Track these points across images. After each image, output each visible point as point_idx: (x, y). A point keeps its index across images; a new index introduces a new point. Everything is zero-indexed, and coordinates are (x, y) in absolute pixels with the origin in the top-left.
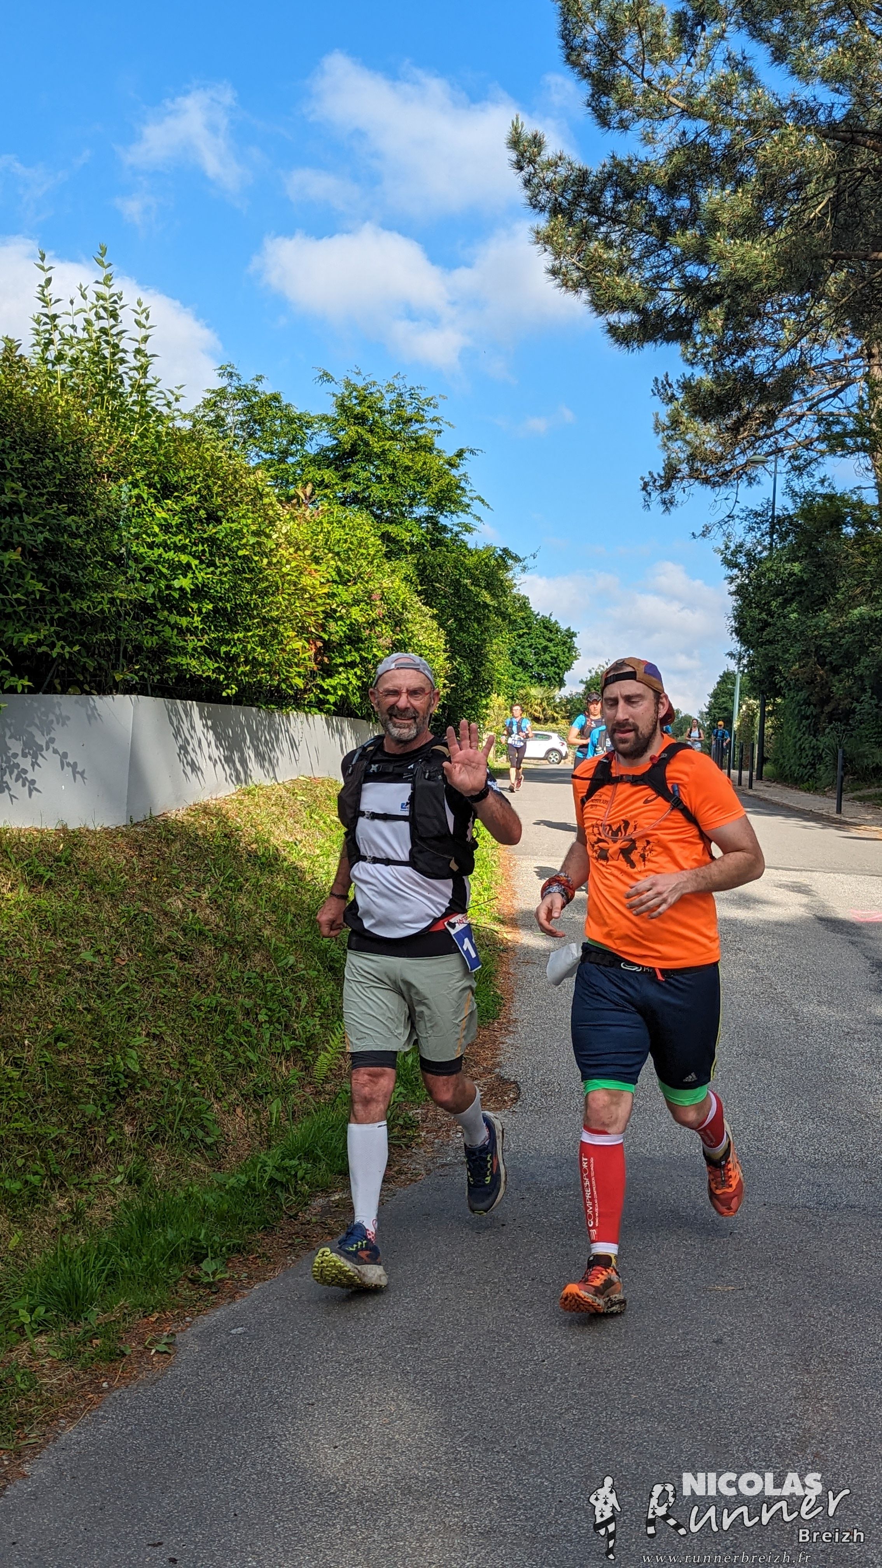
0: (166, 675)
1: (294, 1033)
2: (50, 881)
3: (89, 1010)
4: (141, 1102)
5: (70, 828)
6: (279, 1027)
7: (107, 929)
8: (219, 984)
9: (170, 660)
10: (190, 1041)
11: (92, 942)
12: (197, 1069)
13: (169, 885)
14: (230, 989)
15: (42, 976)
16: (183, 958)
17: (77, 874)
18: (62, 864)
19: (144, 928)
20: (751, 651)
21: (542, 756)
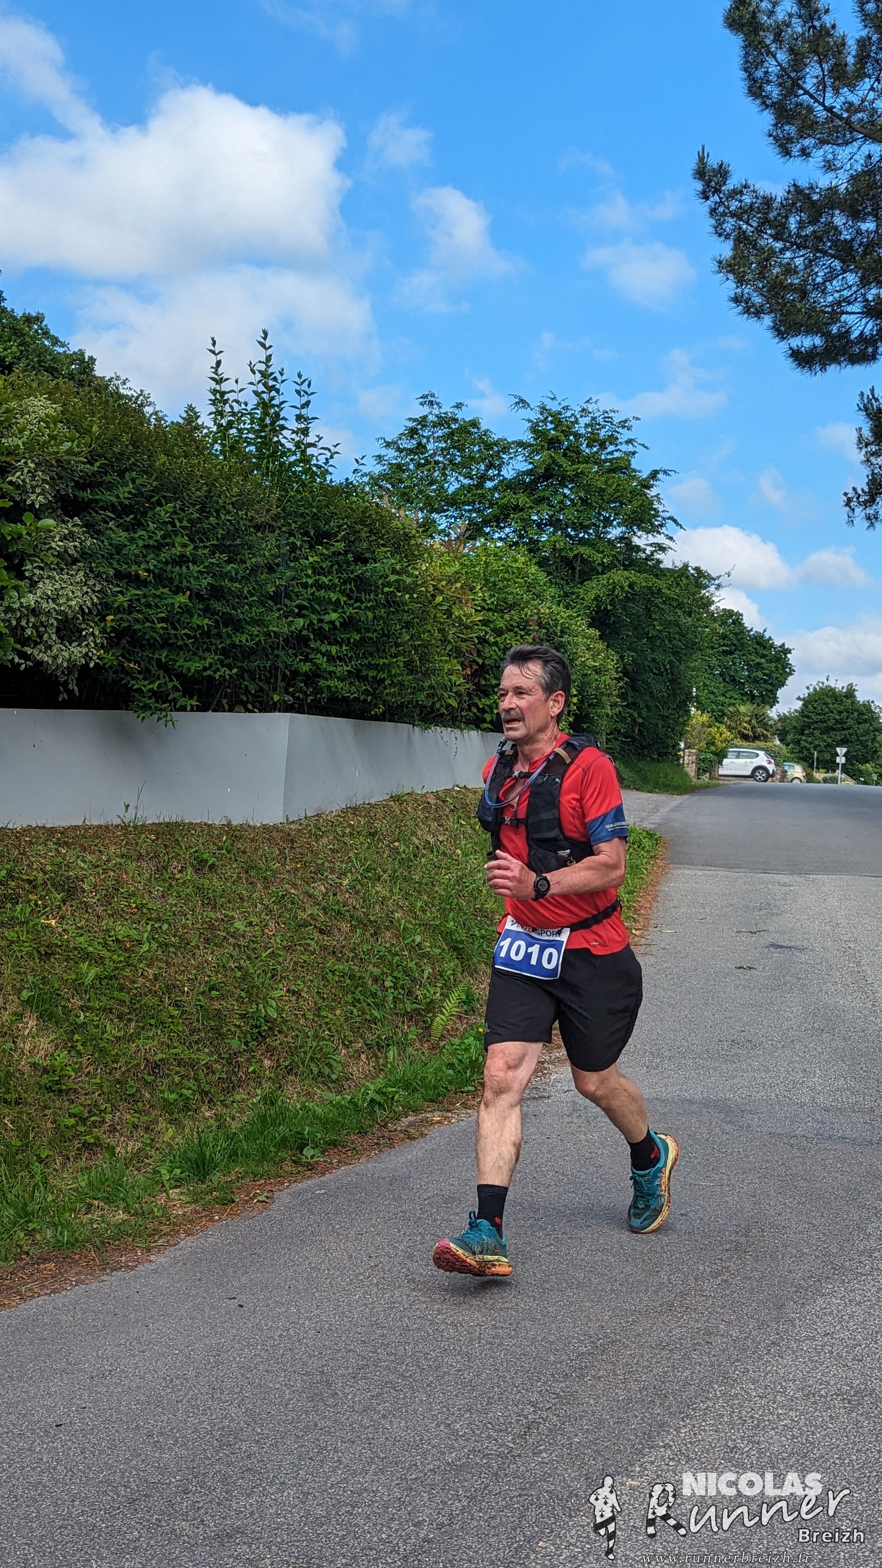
0: (319, 696)
1: (416, 998)
2: (212, 866)
3: (240, 968)
4: (278, 1042)
5: (234, 823)
6: (402, 992)
7: (259, 906)
8: (351, 955)
9: (322, 683)
10: (323, 998)
11: (245, 915)
12: (328, 1020)
13: (315, 873)
14: (361, 959)
15: (202, 940)
16: (322, 932)
17: (236, 860)
18: (224, 852)
19: (290, 906)
21: (749, 774)
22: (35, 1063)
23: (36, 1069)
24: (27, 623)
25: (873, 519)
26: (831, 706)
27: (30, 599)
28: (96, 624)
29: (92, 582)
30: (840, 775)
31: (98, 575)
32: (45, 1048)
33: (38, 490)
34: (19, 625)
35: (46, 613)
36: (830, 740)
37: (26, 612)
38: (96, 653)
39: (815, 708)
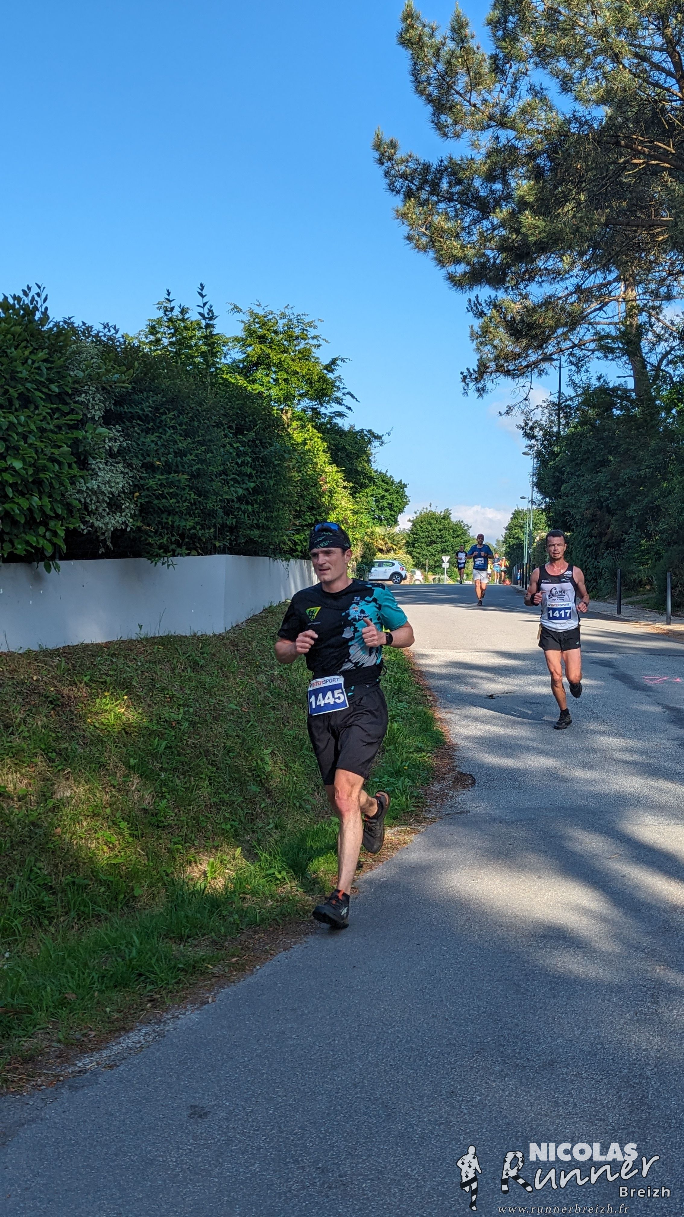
5: (198, 634)
20: (547, 499)
21: (388, 578)
22: (144, 809)
23: (145, 813)
24: (91, 501)
25: (481, 391)
26: (433, 526)
27: (93, 484)
28: (131, 500)
29: (126, 470)
30: (445, 576)
31: (130, 466)
32: (148, 797)
33: (97, 408)
34: (85, 502)
35: (103, 493)
36: (433, 551)
37: (90, 493)
38: (131, 520)
39: (421, 528)
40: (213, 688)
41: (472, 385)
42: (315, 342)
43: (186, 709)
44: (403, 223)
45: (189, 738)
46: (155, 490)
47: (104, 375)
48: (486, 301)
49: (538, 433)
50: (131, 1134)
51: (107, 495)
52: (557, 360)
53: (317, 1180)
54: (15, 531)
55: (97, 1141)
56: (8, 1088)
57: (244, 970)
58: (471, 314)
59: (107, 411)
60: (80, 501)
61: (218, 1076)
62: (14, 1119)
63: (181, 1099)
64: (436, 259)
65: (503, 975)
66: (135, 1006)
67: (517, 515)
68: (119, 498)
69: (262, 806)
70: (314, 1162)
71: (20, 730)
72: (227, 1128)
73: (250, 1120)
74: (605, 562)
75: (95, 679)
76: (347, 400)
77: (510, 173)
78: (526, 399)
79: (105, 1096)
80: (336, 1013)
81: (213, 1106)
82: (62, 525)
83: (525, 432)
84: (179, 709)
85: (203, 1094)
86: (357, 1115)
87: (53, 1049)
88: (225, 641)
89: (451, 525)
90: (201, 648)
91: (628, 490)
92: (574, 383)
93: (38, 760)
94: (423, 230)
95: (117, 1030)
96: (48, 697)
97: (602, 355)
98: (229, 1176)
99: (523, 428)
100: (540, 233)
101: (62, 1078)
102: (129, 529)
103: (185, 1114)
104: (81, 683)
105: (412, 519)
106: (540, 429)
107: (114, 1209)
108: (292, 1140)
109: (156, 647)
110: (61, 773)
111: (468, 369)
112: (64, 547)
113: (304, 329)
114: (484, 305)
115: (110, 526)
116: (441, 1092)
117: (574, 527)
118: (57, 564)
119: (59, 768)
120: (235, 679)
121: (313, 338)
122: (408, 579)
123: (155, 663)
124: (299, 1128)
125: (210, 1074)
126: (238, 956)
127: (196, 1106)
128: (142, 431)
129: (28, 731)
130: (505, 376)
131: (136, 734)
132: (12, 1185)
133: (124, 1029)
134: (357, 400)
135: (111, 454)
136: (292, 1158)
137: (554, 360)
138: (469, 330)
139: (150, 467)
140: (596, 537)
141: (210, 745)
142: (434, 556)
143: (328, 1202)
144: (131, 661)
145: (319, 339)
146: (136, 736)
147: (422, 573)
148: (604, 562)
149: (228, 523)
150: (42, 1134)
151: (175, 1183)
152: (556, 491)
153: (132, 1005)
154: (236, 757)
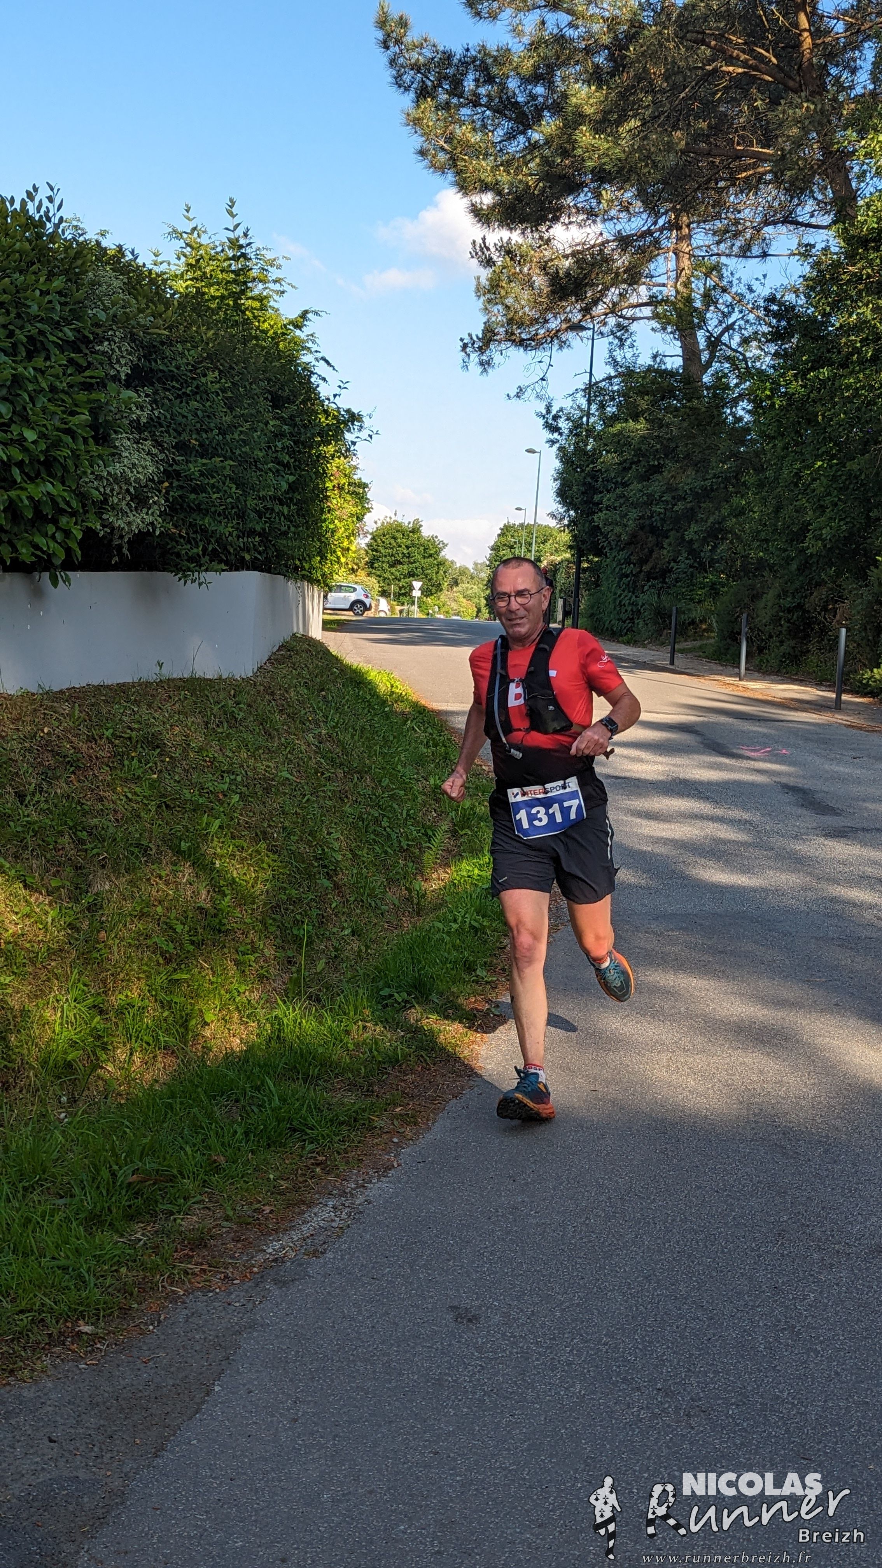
20: (572, 513)
21: (348, 607)
22: (201, 907)
23: (201, 913)
24: (112, 490)
25: (486, 365)
26: (399, 540)
27: (117, 468)
28: (160, 492)
29: (154, 451)
30: (415, 608)
31: (158, 444)
32: (204, 893)
33: (123, 361)
34: (105, 493)
35: (127, 482)
36: (398, 574)
37: (111, 480)
38: (160, 520)
39: (383, 542)
40: (257, 749)
41: (474, 357)
42: (277, 287)
43: (233, 777)
44: (416, 132)
45: (241, 815)
46: (191, 480)
47: (135, 316)
48: (495, 245)
49: (563, 424)
50: (392, 1345)
51: (133, 484)
52: (589, 329)
53: (667, 1406)
54: (16, 529)
55: (352, 1355)
56: (190, 1283)
57: (416, 1123)
58: (475, 261)
59: (135, 368)
60: (99, 491)
61: (462, 1266)
62: (224, 1325)
63: (432, 1297)
64: (458, 184)
65: (756, 1134)
66: (300, 1172)
67: (506, 530)
68: (145, 490)
69: (334, 905)
70: (649, 1381)
71: (36, 799)
72: (515, 1337)
73: (537, 1325)
74: (648, 597)
75: (118, 734)
76: (321, 368)
77: (558, 73)
78: (543, 379)
79: (329, 1293)
80: (569, 1183)
81: (480, 1307)
82: (76, 524)
83: (547, 422)
84: (222, 776)
85: (458, 1291)
86: (670, 1319)
87: (224, 1230)
88: (259, 688)
89: (422, 541)
90: (234, 696)
91: (689, 505)
92: (615, 361)
93: (65, 840)
94: (442, 143)
95: (296, 1204)
96: (66, 756)
97: (659, 326)
98: (549, 1400)
99: (544, 417)
100: (599, 158)
101: (255, 1269)
102: (157, 533)
103: (450, 1317)
104: (101, 738)
105: (371, 531)
106: (568, 419)
107: (425, 1446)
108: (607, 1352)
109: (183, 693)
110: (96, 859)
111: (470, 335)
112: (79, 553)
113: (263, 269)
114: (493, 249)
115: (134, 528)
116: (760, 1287)
117: (607, 549)
118: (66, 575)
119: (95, 851)
120: (279, 738)
121: (275, 282)
122: (373, 610)
123: (186, 713)
124: (605, 1335)
125: (451, 1263)
126: (400, 1106)
127: (457, 1308)
128: (176, 398)
129: (47, 801)
130: (516, 346)
131: (178, 809)
132: (273, 1416)
133: (304, 1203)
134: (334, 369)
135: (137, 426)
136: (618, 1374)
137: (584, 328)
138: (475, 283)
139: (182, 447)
140: (634, 565)
141: (266, 825)
142: (399, 580)
143: (697, 1434)
144: (156, 711)
145: (283, 283)
146: (178, 812)
147: (388, 602)
148: (646, 597)
149: (258, 528)
150: (272, 1344)
151: (483, 1411)
152: (586, 502)
153: (297, 1170)
154: (297, 841)
